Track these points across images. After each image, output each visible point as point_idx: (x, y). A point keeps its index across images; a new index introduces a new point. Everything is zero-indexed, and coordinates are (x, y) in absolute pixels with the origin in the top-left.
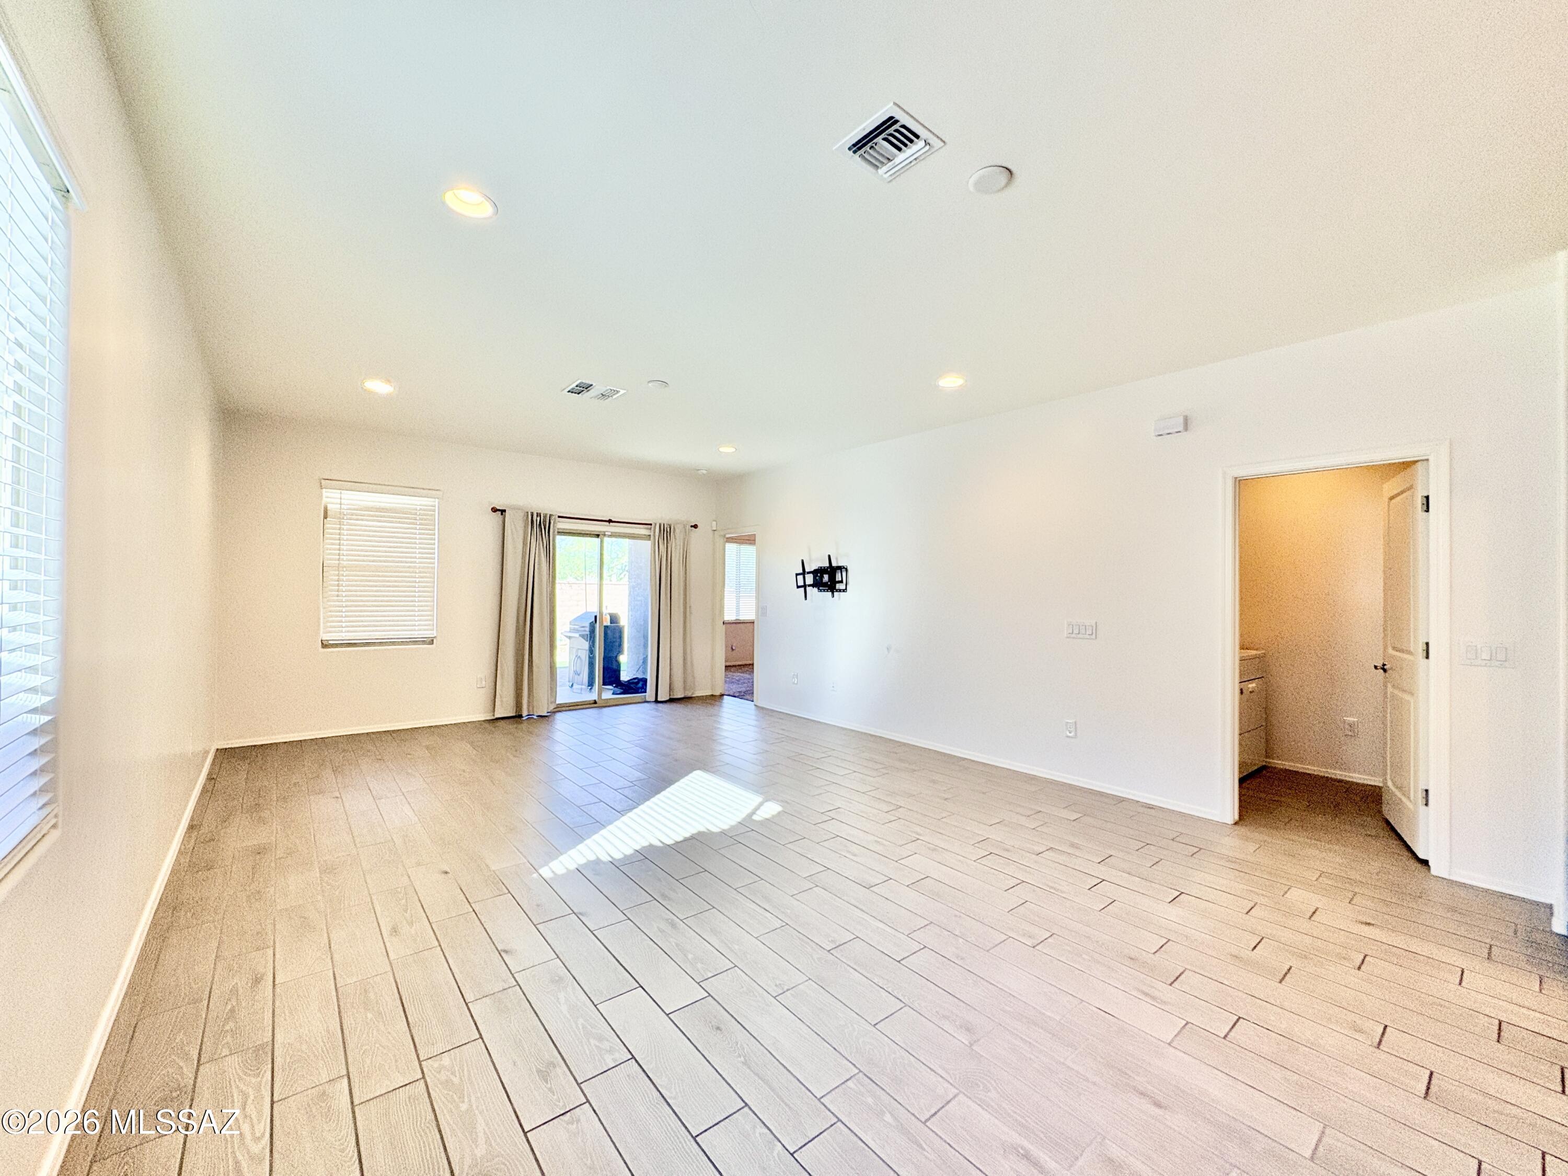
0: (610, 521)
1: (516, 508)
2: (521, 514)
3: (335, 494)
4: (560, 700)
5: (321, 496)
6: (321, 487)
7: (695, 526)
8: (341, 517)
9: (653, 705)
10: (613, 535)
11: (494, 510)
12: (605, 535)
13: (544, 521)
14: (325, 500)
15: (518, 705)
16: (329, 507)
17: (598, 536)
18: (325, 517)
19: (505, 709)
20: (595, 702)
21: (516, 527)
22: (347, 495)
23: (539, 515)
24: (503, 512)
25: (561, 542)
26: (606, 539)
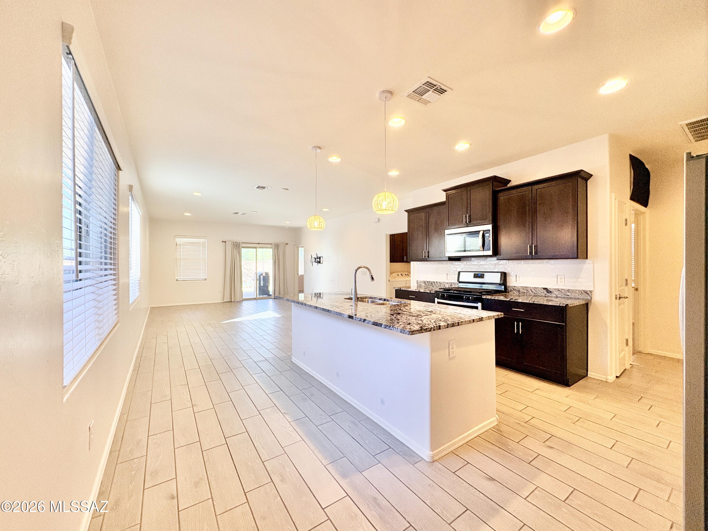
0: (259, 243)
1: (229, 241)
2: (230, 243)
3: (179, 239)
4: (244, 298)
5: (175, 240)
6: (175, 238)
7: (287, 244)
8: (180, 245)
9: (273, 300)
10: (260, 248)
11: (223, 242)
12: (257, 248)
13: (238, 244)
14: (176, 241)
15: (231, 299)
16: (177, 242)
17: (255, 248)
18: (176, 245)
19: (227, 299)
20: (255, 298)
21: (229, 246)
22: (182, 239)
23: (236, 242)
24: (225, 242)
25: (243, 251)
26: (258, 249)
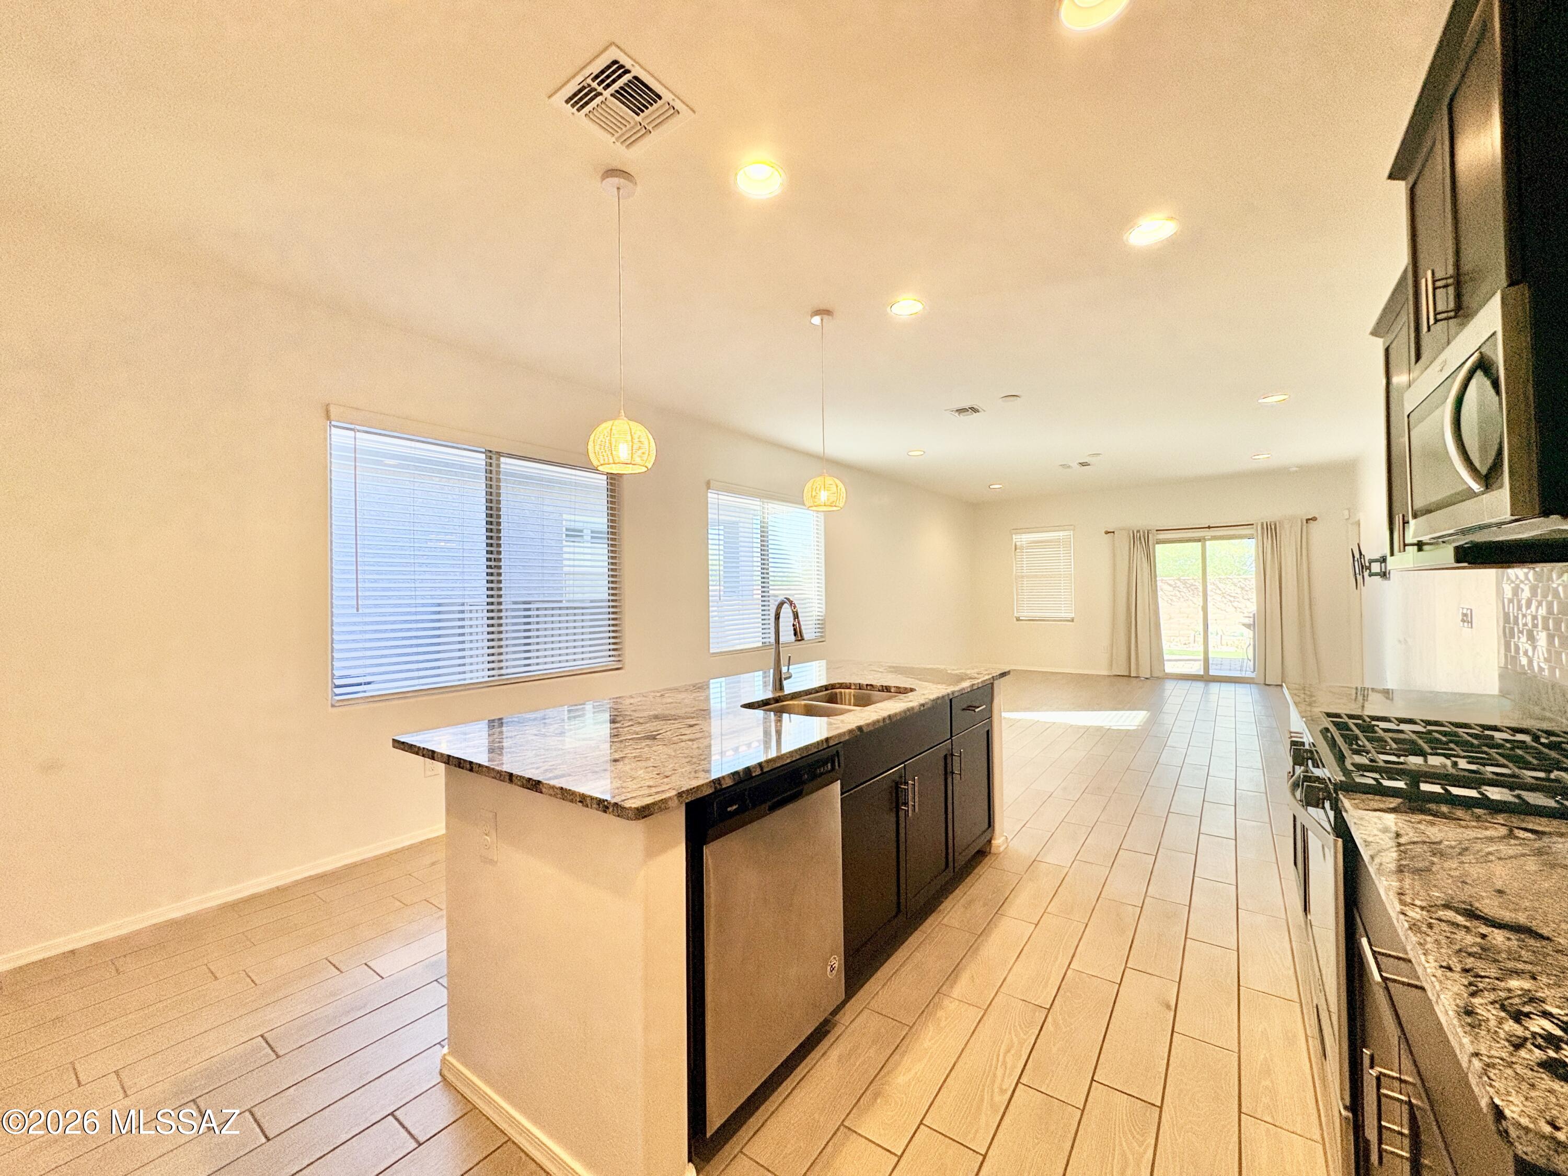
0: (1209, 527)
1: (1121, 529)
2: (1124, 534)
3: (1020, 536)
4: (1167, 672)
6: (1012, 534)
7: (1312, 519)
8: (1022, 548)
10: (1214, 538)
11: (1107, 533)
12: (1205, 539)
13: (1144, 536)
14: (1014, 540)
15: (1129, 669)
16: (1017, 543)
17: (1199, 540)
18: (1016, 549)
19: (1122, 668)
20: (1202, 677)
21: (1123, 543)
23: (1139, 531)
24: (1113, 533)
25: (1161, 551)
26: (1208, 543)
